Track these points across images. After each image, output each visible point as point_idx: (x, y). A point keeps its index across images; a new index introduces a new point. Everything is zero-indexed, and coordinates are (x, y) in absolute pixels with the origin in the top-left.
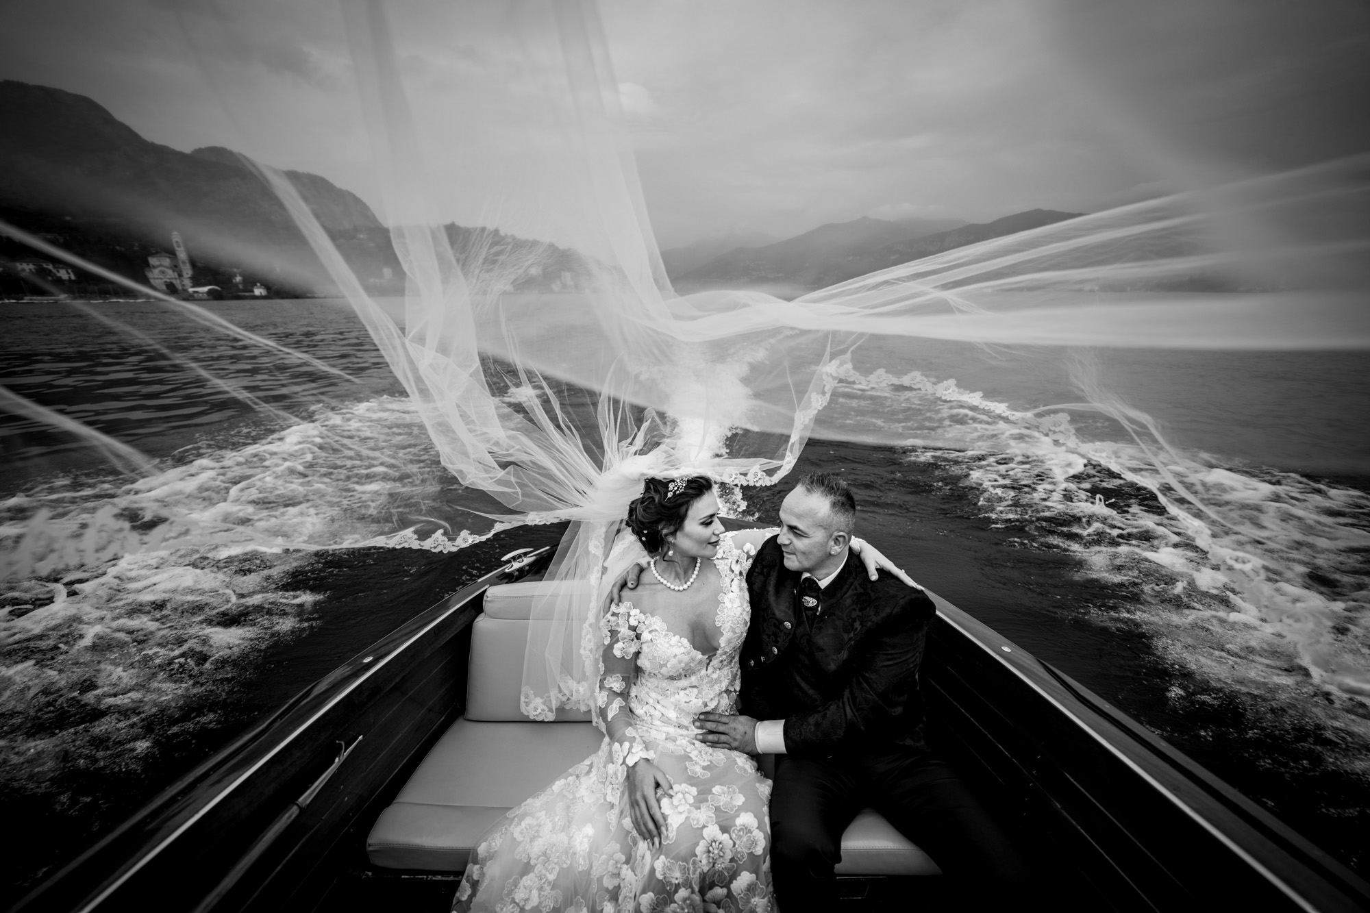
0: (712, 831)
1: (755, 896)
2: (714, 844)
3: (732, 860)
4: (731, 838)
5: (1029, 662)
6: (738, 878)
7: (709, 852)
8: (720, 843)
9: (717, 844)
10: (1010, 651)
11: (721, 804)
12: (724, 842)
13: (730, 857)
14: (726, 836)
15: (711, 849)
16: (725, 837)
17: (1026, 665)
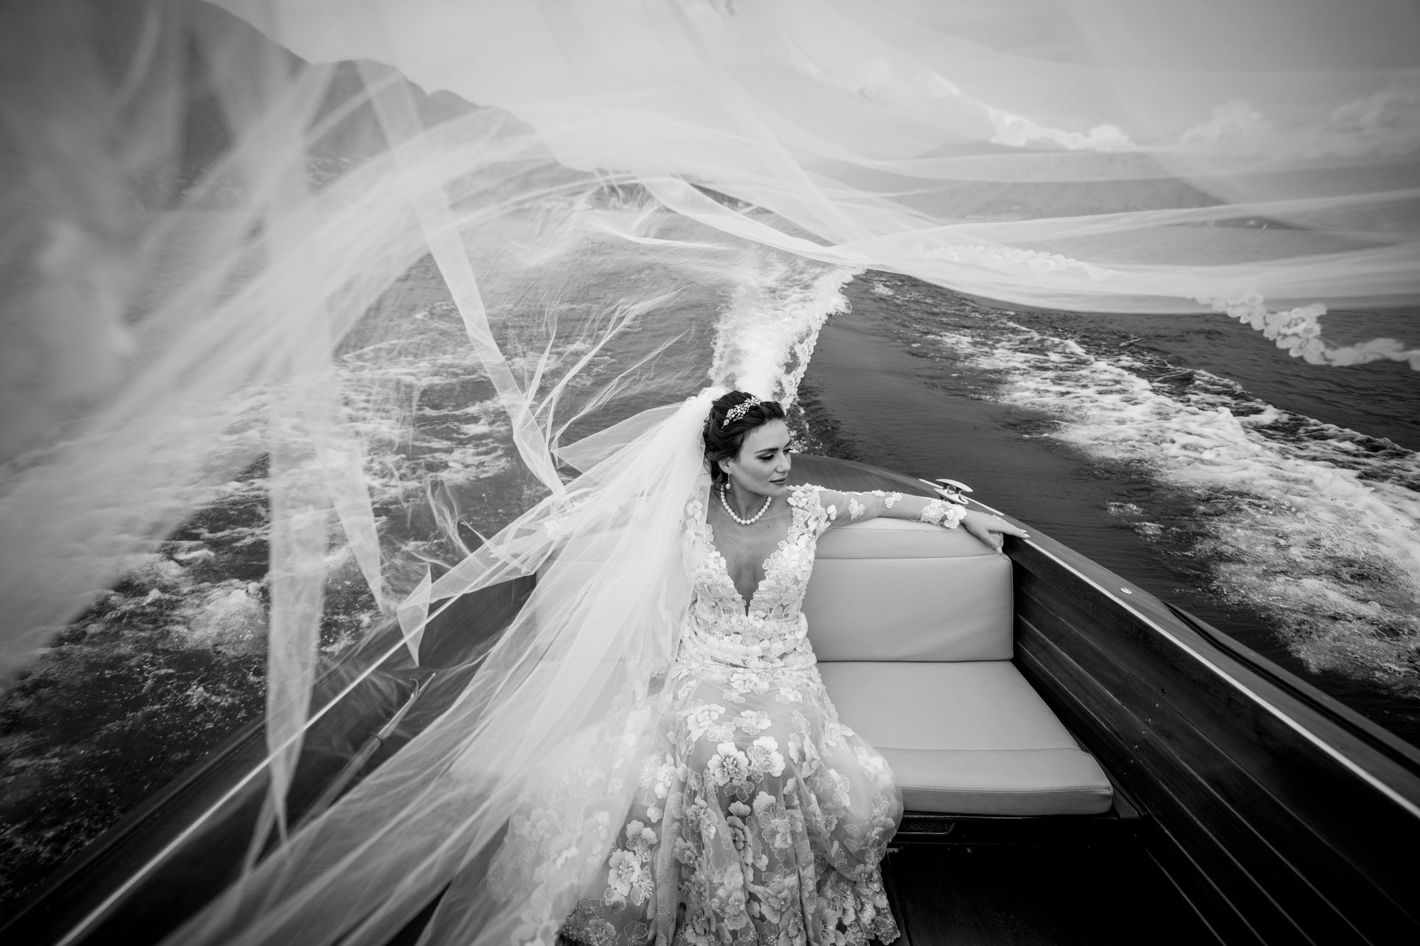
0: (728, 748)
1: (775, 817)
2: (727, 759)
3: (749, 779)
4: (746, 756)
5: (1154, 605)
6: (757, 797)
7: (723, 767)
8: (734, 759)
9: (732, 759)
10: (1130, 593)
11: (744, 726)
12: (738, 758)
13: (746, 775)
14: (742, 753)
15: (724, 763)
16: (740, 756)
17: (1150, 609)
